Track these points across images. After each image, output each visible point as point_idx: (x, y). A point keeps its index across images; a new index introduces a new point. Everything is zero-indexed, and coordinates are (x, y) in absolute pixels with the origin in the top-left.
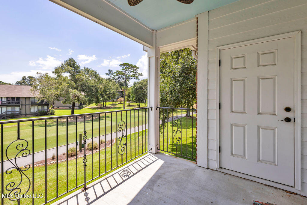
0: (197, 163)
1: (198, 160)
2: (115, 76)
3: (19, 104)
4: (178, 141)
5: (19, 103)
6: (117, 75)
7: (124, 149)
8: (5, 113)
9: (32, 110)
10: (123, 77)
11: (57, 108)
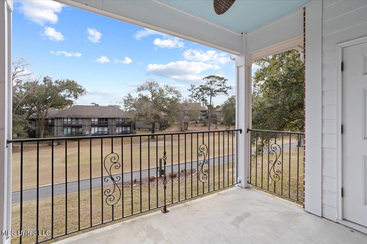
0: (304, 208)
1: (306, 203)
2: (198, 92)
3: (107, 125)
4: (277, 175)
5: (107, 123)
6: (201, 90)
7: (205, 176)
8: (97, 133)
9: (117, 131)
10: (207, 93)
11: (138, 129)
